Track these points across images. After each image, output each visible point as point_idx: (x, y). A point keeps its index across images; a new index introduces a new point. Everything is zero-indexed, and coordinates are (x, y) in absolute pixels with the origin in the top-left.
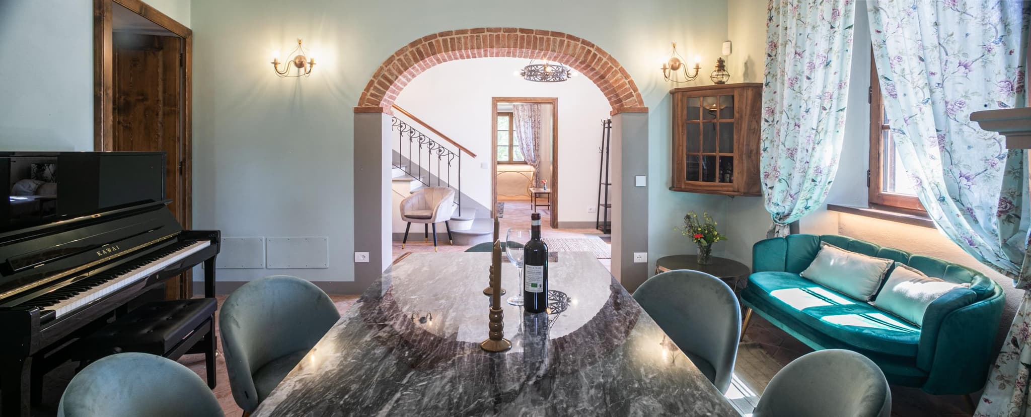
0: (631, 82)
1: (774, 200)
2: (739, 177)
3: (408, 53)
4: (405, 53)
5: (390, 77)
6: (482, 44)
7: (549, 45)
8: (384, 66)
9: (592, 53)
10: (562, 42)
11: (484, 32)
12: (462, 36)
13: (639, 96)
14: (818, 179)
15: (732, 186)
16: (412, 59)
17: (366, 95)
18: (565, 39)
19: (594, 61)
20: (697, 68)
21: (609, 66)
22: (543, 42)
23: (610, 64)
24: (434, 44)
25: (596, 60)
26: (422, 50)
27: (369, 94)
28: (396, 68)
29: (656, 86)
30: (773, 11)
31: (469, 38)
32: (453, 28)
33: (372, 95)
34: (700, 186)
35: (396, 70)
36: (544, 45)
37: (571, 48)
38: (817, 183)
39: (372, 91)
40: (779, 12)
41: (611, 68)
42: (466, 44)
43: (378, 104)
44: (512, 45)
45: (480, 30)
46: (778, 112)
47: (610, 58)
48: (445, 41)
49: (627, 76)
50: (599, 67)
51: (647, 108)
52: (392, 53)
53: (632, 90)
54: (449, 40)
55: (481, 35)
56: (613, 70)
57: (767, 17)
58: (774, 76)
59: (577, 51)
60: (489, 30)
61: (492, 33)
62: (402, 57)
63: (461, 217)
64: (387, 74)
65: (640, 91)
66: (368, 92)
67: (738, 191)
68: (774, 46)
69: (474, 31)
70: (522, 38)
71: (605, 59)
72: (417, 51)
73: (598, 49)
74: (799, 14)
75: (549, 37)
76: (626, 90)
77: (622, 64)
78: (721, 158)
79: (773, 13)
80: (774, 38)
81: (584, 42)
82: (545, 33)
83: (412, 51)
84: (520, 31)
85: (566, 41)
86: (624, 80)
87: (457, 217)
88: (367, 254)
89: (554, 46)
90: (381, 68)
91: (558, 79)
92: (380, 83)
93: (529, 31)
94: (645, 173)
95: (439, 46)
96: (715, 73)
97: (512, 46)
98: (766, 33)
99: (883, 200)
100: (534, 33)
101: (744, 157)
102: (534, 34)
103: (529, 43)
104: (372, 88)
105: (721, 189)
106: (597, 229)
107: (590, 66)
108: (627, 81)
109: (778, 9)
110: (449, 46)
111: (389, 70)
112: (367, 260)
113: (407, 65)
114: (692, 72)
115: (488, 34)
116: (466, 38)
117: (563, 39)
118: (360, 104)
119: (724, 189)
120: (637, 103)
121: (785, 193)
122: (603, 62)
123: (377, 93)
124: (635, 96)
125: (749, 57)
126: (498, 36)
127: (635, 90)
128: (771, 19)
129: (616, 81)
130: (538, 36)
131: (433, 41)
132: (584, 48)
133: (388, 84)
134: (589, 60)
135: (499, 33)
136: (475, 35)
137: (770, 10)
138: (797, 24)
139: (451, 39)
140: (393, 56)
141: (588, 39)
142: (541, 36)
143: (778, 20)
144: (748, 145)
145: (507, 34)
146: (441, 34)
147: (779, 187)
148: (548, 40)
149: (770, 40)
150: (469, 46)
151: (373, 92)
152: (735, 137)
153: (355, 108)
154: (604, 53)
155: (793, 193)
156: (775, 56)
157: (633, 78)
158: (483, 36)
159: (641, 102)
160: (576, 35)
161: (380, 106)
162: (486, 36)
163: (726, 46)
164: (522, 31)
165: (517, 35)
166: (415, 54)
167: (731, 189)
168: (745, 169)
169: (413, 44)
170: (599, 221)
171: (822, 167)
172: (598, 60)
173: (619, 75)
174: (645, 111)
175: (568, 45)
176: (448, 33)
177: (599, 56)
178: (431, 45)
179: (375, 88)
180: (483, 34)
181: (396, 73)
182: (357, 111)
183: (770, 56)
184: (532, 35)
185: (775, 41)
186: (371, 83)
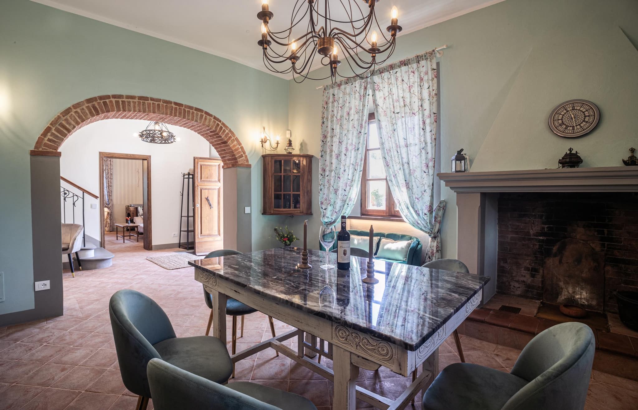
0: (242, 148)
1: (327, 215)
2: (303, 205)
3: (84, 107)
4: (81, 108)
5: (67, 126)
6: (147, 109)
7: (193, 117)
8: (61, 116)
9: (220, 126)
10: (202, 116)
11: (148, 100)
12: (131, 100)
13: (246, 156)
14: (350, 204)
15: (299, 210)
16: (88, 113)
17: (43, 139)
18: (204, 114)
19: (221, 131)
20: (278, 143)
21: (229, 135)
22: (189, 114)
23: (230, 135)
24: (108, 103)
25: (222, 131)
26: (98, 107)
27: (46, 139)
28: (73, 119)
29: (255, 151)
30: (325, 119)
31: (137, 103)
32: (124, 93)
33: (49, 140)
34: (282, 211)
35: (73, 121)
36: (190, 116)
37: (207, 121)
38: (349, 205)
39: (49, 136)
40: (327, 120)
41: (231, 137)
42: (134, 107)
43: (57, 148)
44: (169, 112)
45: (146, 99)
46: (328, 171)
47: (230, 131)
48: (117, 102)
49: (240, 144)
50: (224, 136)
51: (251, 165)
52: (69, 105)
53: (242, 153)
54: (121, 102)
55: (146, 102)
56: (232, 139)
57: (321, 122)
58: (325, 152)
59: (211, 124)
60: (152, 99)
61: (155, 102)
62: (78, 110)
63: (86, 247)
64: (64, 123)
65: (247, 154)
66: (45, 137)
67: (302, 213)
68: (325, 137)
69: (141, 98)
70: (176, 109)
71: (227, 131)
72: (93, 107)
73: (223, 124)
74: (341, 123)
75: (194, 111)
76: (239, 152)
77: (237, 136)
78: (293, 194)
79: (325, 120)
80: (325, 133)
81: (215, 118)
82: (191, 108)
83: (89, 106)
84: (174, 104)
85: (205, 115)
86: (238, 146)
87: (83, 248)
88: (48, 282)
89: (197, 118)
90: (59, 117)
91: (164, 142)
92: (58, 130)
93: (180, 105)
94: (250, 205)
95: (113, 106)
96: (287, 148)
97: (169, 114)
98: (321, 130)
99: (368, 212)
100: (184, 106)
101: (305, 194)
102: (184, 108)
103: (180, 113)
104: (49, 134)
105: (293, 212)
106: (180, 248)
107: (218, 134)
108: (240, 147)
109: (327, 118)
110: (121, 107)
111: (66, 120)
112: (48, 287)
113: (84, 117)
114: (274, 145)
115: (152, 102)
116: (135, 103)
117: (202, 114)
118: (36, 147)
119: (296, 212)
120: (245, 161)
121: (332, 211)
122: (226, 133)
123: (54, 139)
124: (244, 157)
125: (303, 140)
126: (158, 105)
127: (244, 153)
128: (323, 123)
129: (234, 146)
130: (187, 109)
131: (107, 100)
132: (215, 122)
133: (66, 132)
134: (218, 130)
135: (159, 103)
136: (141, 101)
137: (323, 118)
138: (340, 128)
139: (122, 101)
140: (70, 108)
141: (217, 116)
142: (189, 110)
143: (328, 124)
144: (307, 188)
145: (165, 104)
146: (114, 96)
147: (330, 208)
148: (193, 113)
149: (323, 133)
150: (137, 109)
151: (51, 138)
152: (301, 183)
153: (31, 151)
154: (226, 127)
155: (337, 211)
156: (326, 142)
157: (243, 145)
158: (147, 103)
159: (247, 161)
160: (211, 113)
161: (59, 151)
162: (150, 103)
163: (288, 132)
164: (176, 104)
165: (172, 106)
166: (91, 109)
167: (299, 212)
168: (306, 200)
169: (89, 101)
170: (181, 242)
171: (352, 197)
172: (223, 131)
173: (235, 142)
174: (249, 166)
175: (206, 119)
176: (120, 96)
177: (224, 128)
178: (105, 103)
179: (53, 134)
180: (147, 101)
181: (73, 123)
182: (33, 154)
183: (323, 141)
184: (183, 108)
185: (326, 135)
186: (48, 130)
